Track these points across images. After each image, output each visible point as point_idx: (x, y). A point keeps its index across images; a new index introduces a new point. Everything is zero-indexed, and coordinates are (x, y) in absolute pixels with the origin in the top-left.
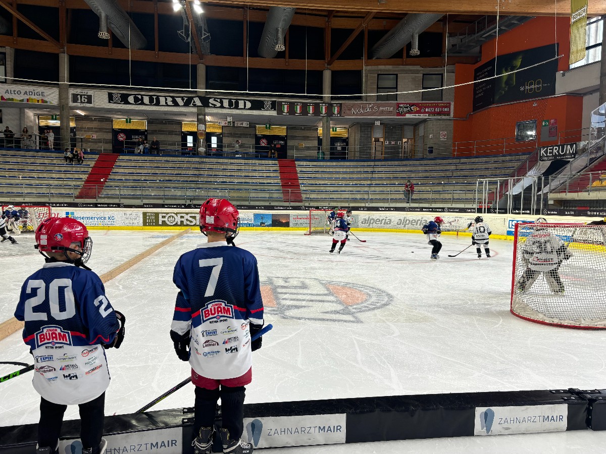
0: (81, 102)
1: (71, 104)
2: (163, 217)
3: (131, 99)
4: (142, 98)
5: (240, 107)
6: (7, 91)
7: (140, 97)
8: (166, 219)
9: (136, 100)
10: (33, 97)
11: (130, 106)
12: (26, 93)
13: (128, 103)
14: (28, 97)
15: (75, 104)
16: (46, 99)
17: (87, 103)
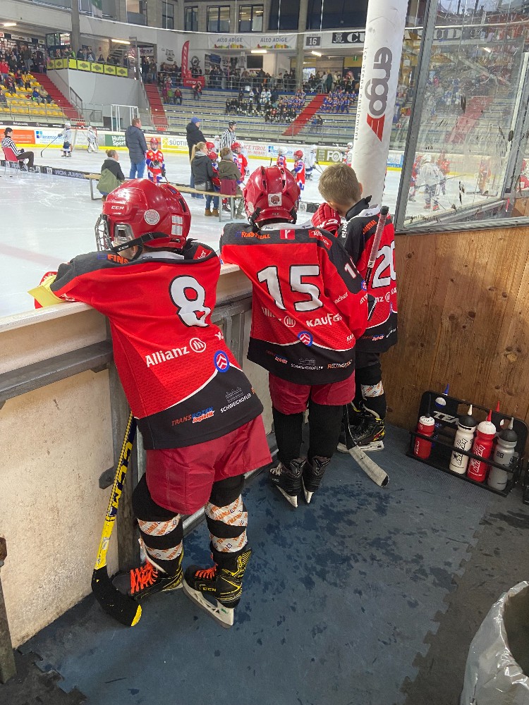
0: (312, 45)
1: (305, 47)
2: (331, 154)
3: (350, 38)
4: (359, 35)
5: (448, 38)
6: (262, 41)
7: (357, 34)
8: (332, 156)
9: (354, 37)
10: (279, 43)
11: (349, 44)
12: (274, 40)
13: (347, 42)
14: (275, 43)
15: (309, 47)
16: (287, 45)
17: (317, 45)
